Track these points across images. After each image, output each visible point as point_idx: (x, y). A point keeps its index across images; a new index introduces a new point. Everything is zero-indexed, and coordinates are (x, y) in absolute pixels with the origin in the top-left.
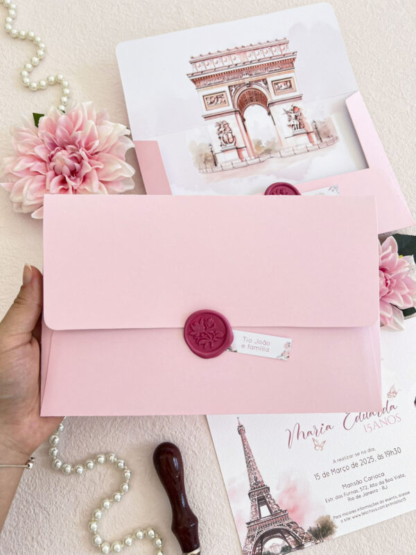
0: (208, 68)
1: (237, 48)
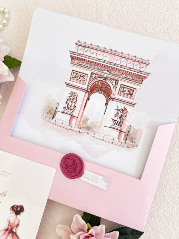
0: (85, 53)
1: (111, 50)
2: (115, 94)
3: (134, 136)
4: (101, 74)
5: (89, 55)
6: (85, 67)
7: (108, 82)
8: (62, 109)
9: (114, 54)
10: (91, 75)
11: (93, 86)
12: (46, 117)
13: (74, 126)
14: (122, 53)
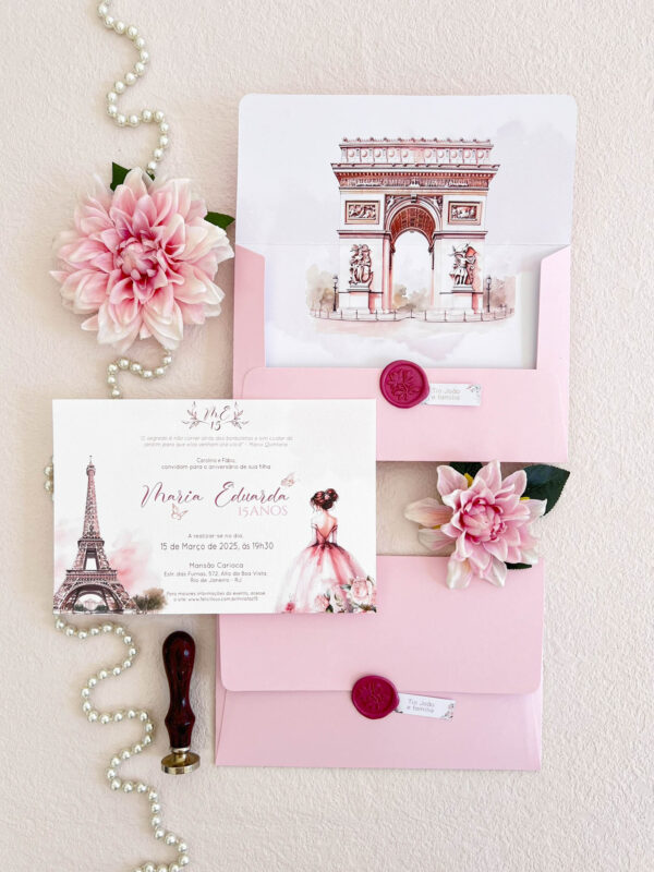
0: (364, 161)
1: (413, 140)
2: (442, 225)
3: (500, 295)
4: (405, 192)
5: (371, 161)
6: (369, 188)
7: (423, 204)
8: (348, 286)
9: (420, 145)
10: (386, 200)
11: (396, 222)
12: (320, 310)
13: (380, 311)
14: (435, 140)
